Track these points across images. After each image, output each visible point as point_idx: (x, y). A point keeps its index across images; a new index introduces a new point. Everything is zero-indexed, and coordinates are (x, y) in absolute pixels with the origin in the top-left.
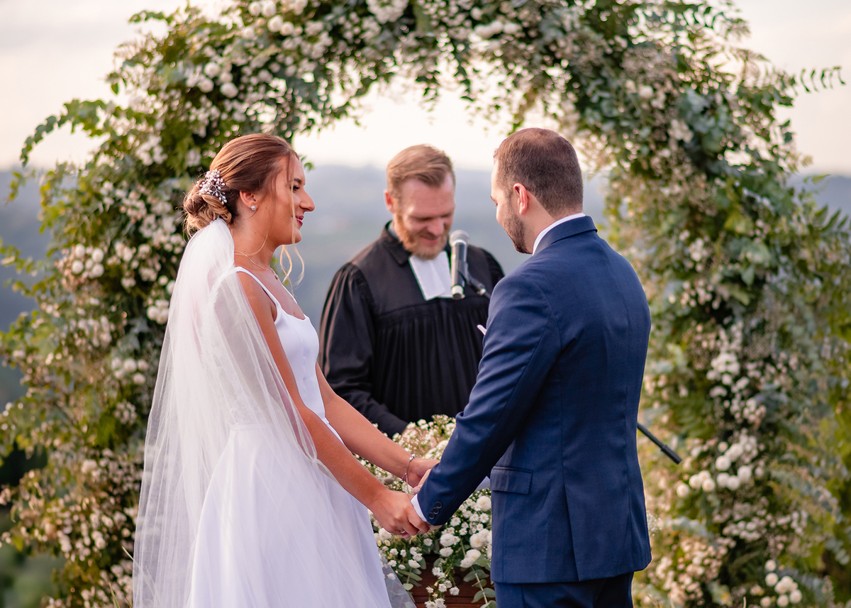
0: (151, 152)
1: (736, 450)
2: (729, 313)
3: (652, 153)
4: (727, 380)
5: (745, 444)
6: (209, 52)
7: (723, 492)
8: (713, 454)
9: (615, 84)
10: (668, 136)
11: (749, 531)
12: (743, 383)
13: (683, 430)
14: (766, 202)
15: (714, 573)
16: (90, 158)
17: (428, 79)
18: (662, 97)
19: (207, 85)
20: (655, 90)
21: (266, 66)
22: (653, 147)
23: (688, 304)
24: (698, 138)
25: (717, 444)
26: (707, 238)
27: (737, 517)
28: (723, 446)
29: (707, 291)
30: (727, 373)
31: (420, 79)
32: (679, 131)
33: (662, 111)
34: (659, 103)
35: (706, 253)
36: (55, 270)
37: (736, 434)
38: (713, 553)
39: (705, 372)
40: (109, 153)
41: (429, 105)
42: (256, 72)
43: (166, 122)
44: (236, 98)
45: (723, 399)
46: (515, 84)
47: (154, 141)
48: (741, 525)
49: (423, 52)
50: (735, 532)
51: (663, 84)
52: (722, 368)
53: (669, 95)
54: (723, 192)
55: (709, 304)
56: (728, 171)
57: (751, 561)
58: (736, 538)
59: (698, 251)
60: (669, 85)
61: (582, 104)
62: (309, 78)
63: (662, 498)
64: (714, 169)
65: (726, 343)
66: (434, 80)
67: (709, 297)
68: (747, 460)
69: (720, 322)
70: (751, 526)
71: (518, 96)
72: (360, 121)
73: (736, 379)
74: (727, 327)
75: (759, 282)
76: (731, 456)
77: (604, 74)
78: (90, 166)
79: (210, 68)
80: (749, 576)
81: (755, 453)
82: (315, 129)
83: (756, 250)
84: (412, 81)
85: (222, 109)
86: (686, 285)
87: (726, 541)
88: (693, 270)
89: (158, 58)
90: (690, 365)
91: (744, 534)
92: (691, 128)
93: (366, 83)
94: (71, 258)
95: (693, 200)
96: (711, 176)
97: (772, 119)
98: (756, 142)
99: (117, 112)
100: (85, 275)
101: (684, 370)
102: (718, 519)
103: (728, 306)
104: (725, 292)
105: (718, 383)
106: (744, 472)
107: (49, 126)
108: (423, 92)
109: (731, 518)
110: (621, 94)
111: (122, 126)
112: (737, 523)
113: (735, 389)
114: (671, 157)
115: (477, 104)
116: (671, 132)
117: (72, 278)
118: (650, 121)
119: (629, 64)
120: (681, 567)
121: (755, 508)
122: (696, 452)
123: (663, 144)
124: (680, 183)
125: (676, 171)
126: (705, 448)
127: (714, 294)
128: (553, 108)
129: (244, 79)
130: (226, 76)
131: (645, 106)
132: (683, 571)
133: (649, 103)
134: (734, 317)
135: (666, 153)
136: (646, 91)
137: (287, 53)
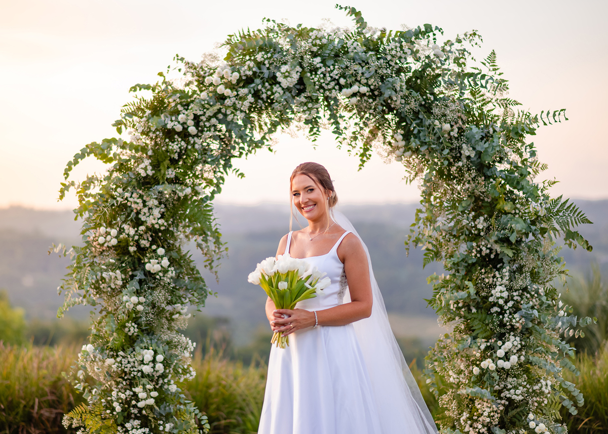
0: (145, 169)
1: (508, 345)
2: (501, 261)
3: (450, 164)
4: (501, 302)
5: (512, 342)
6: (180, 108)
7: (500, 370)
8: (491, 349)
9: (427, 122)
10: (461, 154)
11: (517, 395)
12: (510, 304)
13: (474, 334)
14: (521, 194)
15: (496, 421)
16: (107, 174)
17: (313, 123)
18: (456, 130)
19: (179, 128)
20: (452, 126)
21: (215, 115)
22: (452, 160)
23: (476, 256)
24: (479, 154)
25: (496, 341)
26: (486, 216)
27: (510, 386)
28: (500, 343)
29: (487, 248)
30: (502, 298)
31: (307, 122)
32: (467, 151)
33: (457, 139)
34: (455, 133)
35: (485, 224)
36: (88, 242)
37: (507, 335)
38: (495, 409)
39: (487, 298)
40: (120, 170)
41: (313, 138)
42: (209, 119)
43: (154, 151)
44: (197, 136)
45: (499, 314)
46: (366, 124)
47: (147, 162)
48: (512, 391)
49: (310, 105)
50: (508, 396)
51: (456, 123)
52: (498, 295)
53: (459, 129)
54: (494, 187)
55: (488, 255)
56: (498, 174)
57: (518, 413)
58: (509, 399)
59: (481, 223)
60: (460, 123)
61: (407, 137)
62: (240, 122)
63: (462, 376)
64: (489, 173)
65: (500, 279)
66: (316, 122)
67: (488, 251)
68: (515, 351)
69: (495, 267)
70: (518, 392)
71: (366, 132)
72: (271, 148)
73: (506, 302)
74: (498, 270)
75: (519, 242)
76: (505, 349)
77: (420, 116)
78: (108, 178)
79: (181, 117)
80: (517, 423)
81: (519, 346)
83: (518, 222)
84: (302, 124)
85: (188, 143)
86: (474, 244)
87: (503, 402)
88: (479, 235)
89: (148, 112)
90: (477, 293)
91: (514, 397)
92: (474, 149)
93: (274, 125)
94: (97, 234)
95: (477, 193)
96: (487, 178)
97: (523, 143)
98: (514, 157)
99: (124, 146)
100: (106, 245)
101: (473, 296)
102: (497, 388)
103: (500, 257)
104: (497, 248)
105: (495, 304)
106: (514, 359)
107: (82, 155)
108: (309, 129)
109: (505, 387)
110: (431, 128)
111: (126, 154)
112: (509, 390)
113: (506, 308)
114: (463, 166)
115: (344, 136)
116: (462, 152)
117: (98, 247)
118: (449, 145)
119: (436, 111)
120: (475, 418)
121: (520, 381)
122: (483, 347)
123: (458, 158)
124: (469, 182)
125: (467, 175)
126: (489, 344)
127: (491, 249)
128: (389, 139)
129: (201, 124)
130: (190, 122)
131: (446, 135)
132: (476, 421)
133: (449, 134)
134: (503, 263)
135: (460, 164)
136: (447, 127)
137: (228, 107)
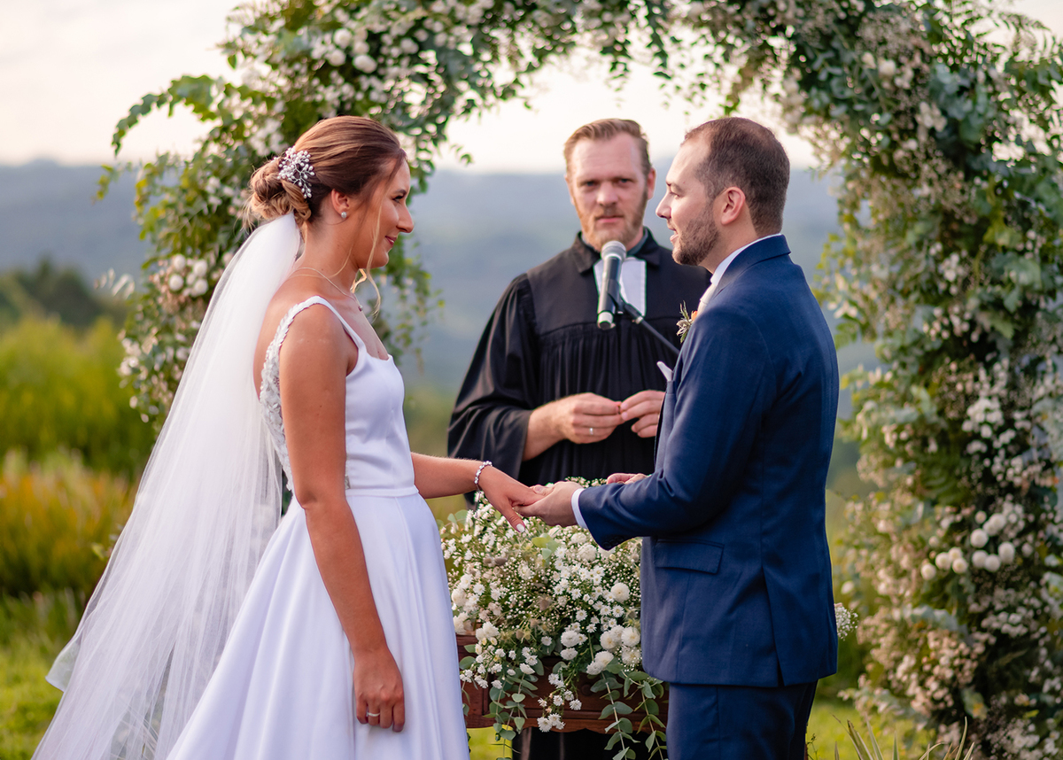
0: (267, 141)
1: (997, 521)
2: (992, 347)
3: (894, 145)
4: (986, 432)
5: (1008, 514)
6: (341, 16)
7: (978, 574)
8: (965, 526)
9: (848, 57)
10: (916, 124)
11: (1012, 624)
12: (1007, 436)
13: (933, 495)
14: (1042, 208)
15: (967, 676)
16: (198, 147)
17: (615, 50)
18: (909, 73)
19: (337, 58)
20: (899, 64)
21: (410, 34)
22: (896, 137)
23: (939, 335)
24: (954, 125)
25: (975, 513)
26: (965, 253)
27: (998, 606)
28: (980, 516)
29: (963, 320)
30: (986, 423)
31: (606, 50)
32: (929, 117)
33: (909, 92)
34: (904, 82)
35: (962, 271)
36: (151, 285)
37: (1000, 501)
38: (966, 652)
39: (961, 421)
40: (217, 140)
41: (616, 83)
42: (397, 41)
43: (288, 104)
44: (375, 73)
45: (982, 456)
46: (726, 57)
47: (272, 126)
48: (1003, 616)
49: (607, 17)
50: (995, 625)
51: (911, 57)
52: (980, 417)
53: (917, 71)
54: (982, 194)
55: (967, 335)
56: (993, 168)
57: (1015, 661)
58: (997, 633)
59: (952, 269)
60: (917, 59)
61: (808, 82)
62: (467, 49)
63: (904, 581)
64: (975, 165)
65: (987, 386)
66: (624, 52)
67: (966, 327)
68: (1012, 534)
69: (981, 358)
70: (1015, 618)
71: (731, 72)
72: (530, 103)
73: (999, 431)
74: (988, 366)
75: (1028, 309)
76: (991, 529)
77: (835, 44)
78: (199, 156)
79: (341, 36)
80: (1012, 681)
81: (1022, 525)
82: (475, 112)
83: (1024, 268)
84: (596, 53)
85: (357, 88)
86: (938, 312)
87: (983, 637)
88: (947, 292)
89: (279, 23)
90: (941, 413)
91: (1005, 628)
92: (944, 113)
93: (541, 54)
94: (169, 271)
95: (948, 205)
96: (970, 174)
97: (1051, 102)
98: (1030, 131)
99: (228, 90)
100: (186, 292)
101: (934, 419)
102: (974, 607)
103: (990, 338)
104: (985, 320)
105: (976, 436)
106: (1007, 549)
107: (144, 107)
108: (610, 66)
109: (991, 608)
110: (856, 70)
111: (238, 106)
112: (997, 613)
113: (997, 444)
114: (918, 149)
115: (676, 81)
116: (919, 119)
117: (169, 296)
118: (891, 104)
119: (868, 32)
120: (927, 668)
121: (1021, 595)
122: (946, 523)
123: (911, 133)
124: (930, 183)
125: (926, 168)
126: (959, 518)
127: (973, 323)
128: (775, 88)
129: (384, 50)
130: (360, 46)
131: (886, 85)
132: (930, 674)
133: (892, 82)
134: (999, 353)
135: (912, 144)
136: (888, 66)
137: (436, 16)
